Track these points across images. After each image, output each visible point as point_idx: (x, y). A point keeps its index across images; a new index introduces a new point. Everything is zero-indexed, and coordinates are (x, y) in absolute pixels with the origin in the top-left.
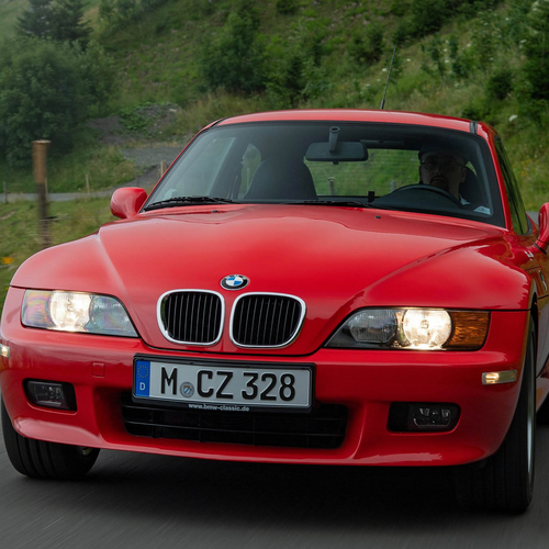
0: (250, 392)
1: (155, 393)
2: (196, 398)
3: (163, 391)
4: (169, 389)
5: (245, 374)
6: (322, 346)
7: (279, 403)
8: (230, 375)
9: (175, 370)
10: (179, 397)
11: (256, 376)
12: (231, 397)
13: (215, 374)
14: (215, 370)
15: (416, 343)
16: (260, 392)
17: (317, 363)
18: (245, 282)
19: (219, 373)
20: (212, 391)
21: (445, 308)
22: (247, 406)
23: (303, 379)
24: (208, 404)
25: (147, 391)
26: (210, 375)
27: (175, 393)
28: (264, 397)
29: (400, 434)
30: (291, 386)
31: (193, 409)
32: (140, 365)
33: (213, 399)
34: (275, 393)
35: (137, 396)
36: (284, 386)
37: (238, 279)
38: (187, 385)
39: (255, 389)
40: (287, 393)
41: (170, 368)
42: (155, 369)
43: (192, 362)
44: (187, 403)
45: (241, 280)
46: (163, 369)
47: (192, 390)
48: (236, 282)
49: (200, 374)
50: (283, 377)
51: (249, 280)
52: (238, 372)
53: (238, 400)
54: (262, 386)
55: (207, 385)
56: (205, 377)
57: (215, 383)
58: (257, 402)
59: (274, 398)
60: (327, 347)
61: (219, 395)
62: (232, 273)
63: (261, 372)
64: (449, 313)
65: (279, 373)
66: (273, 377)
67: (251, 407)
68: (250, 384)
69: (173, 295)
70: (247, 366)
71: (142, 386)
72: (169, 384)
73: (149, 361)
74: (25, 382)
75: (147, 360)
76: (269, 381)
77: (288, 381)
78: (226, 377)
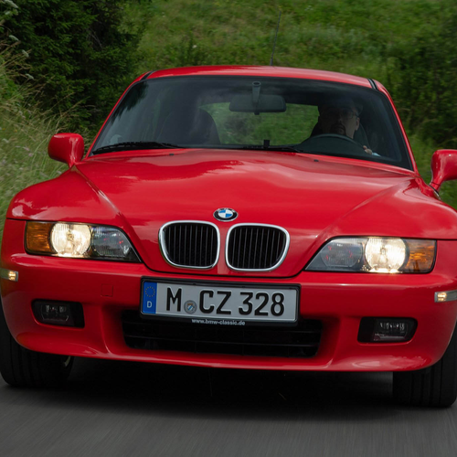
0: (245, 308)
1: (161, 310)
2: (198, 314)
3: (168, 308)
4: (174, 306)
5: (242, 293)
6: (303, 269)
7: (271, 318)
8: (228, 294)
9: (180, 291)
10: (183, 314)
11: (251, 295)
12: (229, 313)
13: (215, 294)
14: (215, 290)
15: (375, 267)
16: (254, 308)
17: (302, 284)
18: (235, 214)
19: (219, 293)
20: (212, 308)
21: (402, 238)
22: (243, 321)
23: (290, 297)
24: (209, 319)
25: (154, 308)
26: (211, 294)
27: (179, 309)
28: (257, 313)
29: (367, 345)
30: (280, 304)
31: (195, 323)
32: (147, 287)
33: (214, 315)
34: (267, 309)
35: (144, 313)
36: (275, 303)
37: (228, 212)
38: (190, 303)
39: (250, 306)
40: (277, 309)
41: (174, 289)
42: (162, 289)
43: (194, 283)
44: (190, 319)
45: (231, 212)
46: (169, 290)
47: (195, 307)
48: (227, 215)
49: (202, 293)
50: (274, 296)
51: (238, 213)
52: (235, 292)
53: (236, 316)
54: (256, 303)
55: (208, 303)
56: (206, 296)
57: (216, 301)
58: (252, 317)
59: (266, 314)
60: (307, 271)
61: (219, 311)
62: (223, 207)
63: (255, 292)
64: (405, 242)
65: (271, 292)
66: (266, 296)
67: (246, 322)
68: (246, 302)
69: (172, 226)
70: (243, 286)
71: (149, 304)
72: (174, 302)
73: (156, 282)
74: (33, 302)
75: (155, 281)
76: (262, 299)
77: (278, 299)
78: (225, 296)
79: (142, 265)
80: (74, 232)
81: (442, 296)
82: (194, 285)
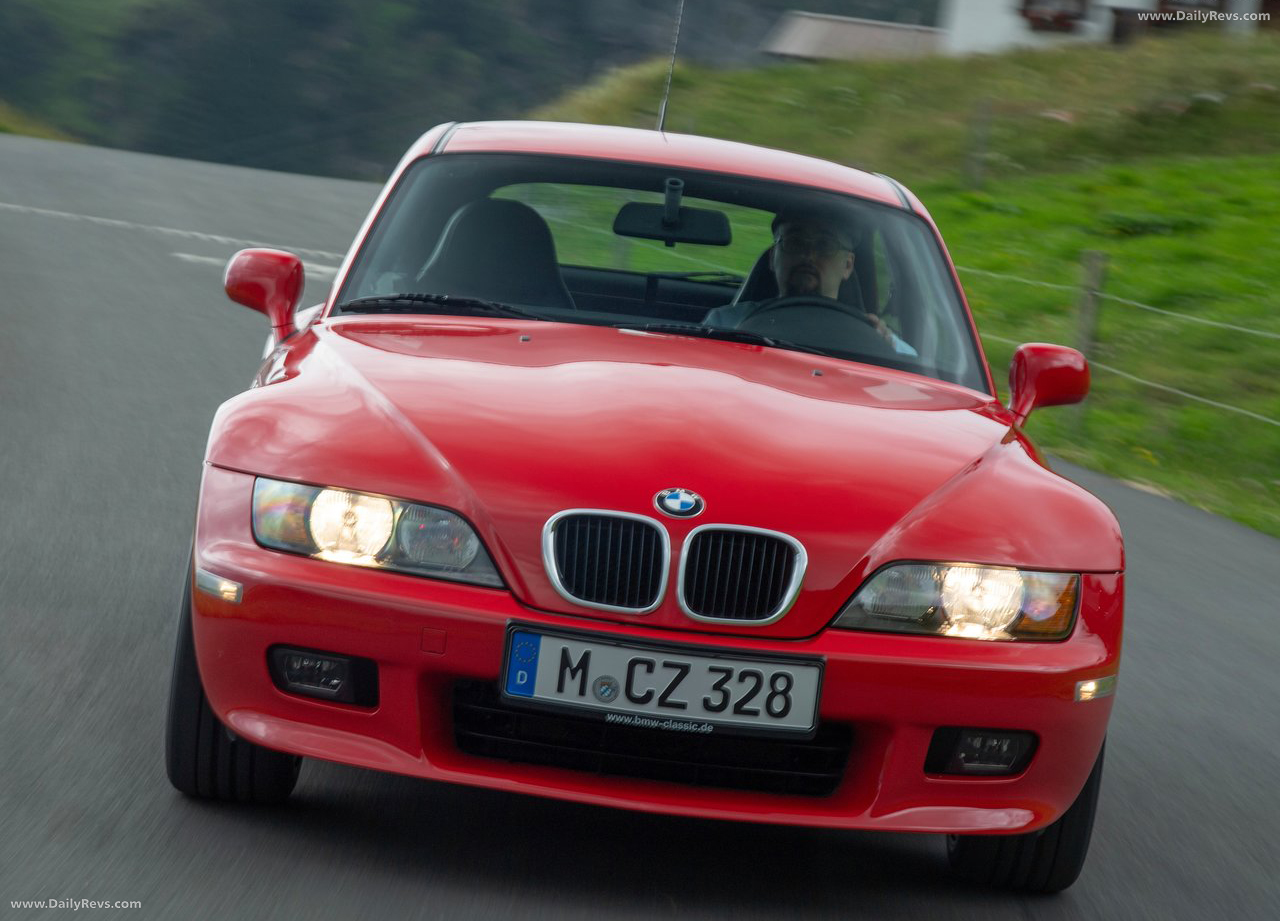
0: (716, 699)
1: (545, 689)
2: (621, 704)
3: (560, 689)
4: (572, 685)
5: (712, 670)
6: (829, 625)
7: (763, 721)
8: (685, 670)
9: (586, 656)
10: (590, 701)
11: (729, 673)
12: (682, 706)
13: (658, 667)
14: (659, 659)
16: (733, 700)
17: (826, 656)
18: (697, 502)
19: (667, 665)
20: (649, 695)
22: (710, 723)
23: (805, 682)
24: (642, 716)
25: (530, 686)
26: (650, 666)
27: (582, 692)
28: (738, 709)
30: (785, 693)
31: (612, 723)
32: (520, 643)
33: (651, 708)
34: (758, 704)
35: (509, 693)
36: (775, 692)
37: (685, 497)
38: (606, 682)
39: (726, 695)
40: (778, 705)
41: (577, 650)
42: (550, 650)
43: (619, 642)
44: (604, 713)
45: (692, 500)
46: (565, 652)
47: (615, 690)
48: (683, 504)
49: (633, 664)
50: (775, 678)
51: (703, 502)
52: (699, 665)
53: (694, 712)
54: (737, 690)
55: (643, 683)
57: (659, 681)
58: (727, 717)
59: (755, 713)
60: (838, 628)
61: (663, 702)
62: (674, 487)
63: (738, 667)
65: (767, 670)
66: (758, 676)
67: (717, 726)
68: (718, 687)
70: (717, 654)
71: (521, 676)
72: (573, 677)
73: (540, 635)
74: (270, 651)
75: (535, 632)
76: (750, 683)
77: (781, 685)
78: (677, 672)
79: (506, 594)
80: (358, 510)
81: (1088, 689)
82: (618, 646)
